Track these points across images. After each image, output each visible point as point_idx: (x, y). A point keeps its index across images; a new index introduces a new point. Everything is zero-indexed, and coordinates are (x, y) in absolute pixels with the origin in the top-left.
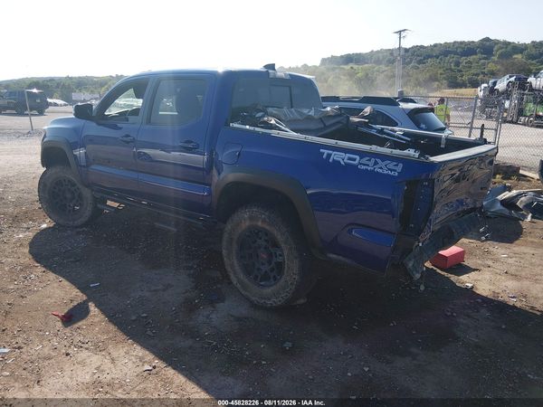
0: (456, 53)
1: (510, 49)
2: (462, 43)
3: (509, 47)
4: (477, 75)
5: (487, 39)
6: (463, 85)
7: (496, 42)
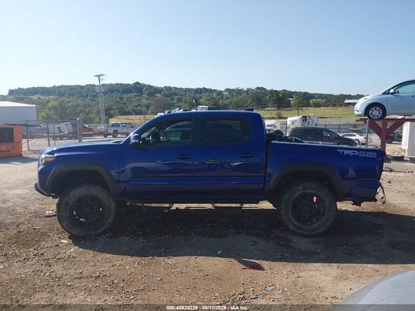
0: (118, 91)
1: (153, 91)
2: (122, 84)
3: (152, 89)
4: (137, 107)
5: (138, 83)
6: (129, 113)
7: (144, 85)
